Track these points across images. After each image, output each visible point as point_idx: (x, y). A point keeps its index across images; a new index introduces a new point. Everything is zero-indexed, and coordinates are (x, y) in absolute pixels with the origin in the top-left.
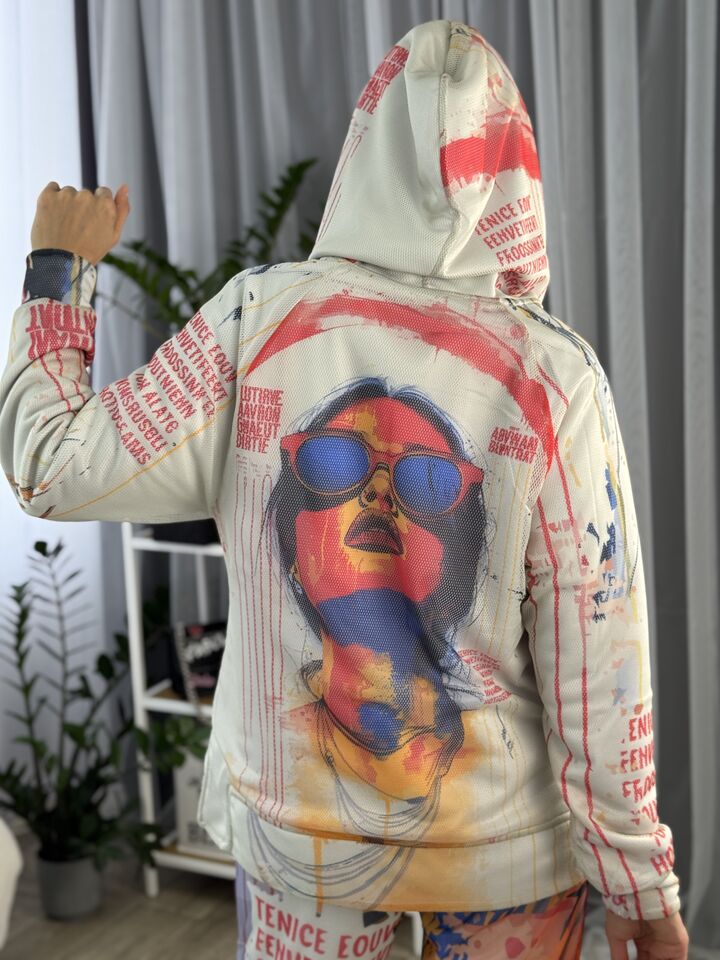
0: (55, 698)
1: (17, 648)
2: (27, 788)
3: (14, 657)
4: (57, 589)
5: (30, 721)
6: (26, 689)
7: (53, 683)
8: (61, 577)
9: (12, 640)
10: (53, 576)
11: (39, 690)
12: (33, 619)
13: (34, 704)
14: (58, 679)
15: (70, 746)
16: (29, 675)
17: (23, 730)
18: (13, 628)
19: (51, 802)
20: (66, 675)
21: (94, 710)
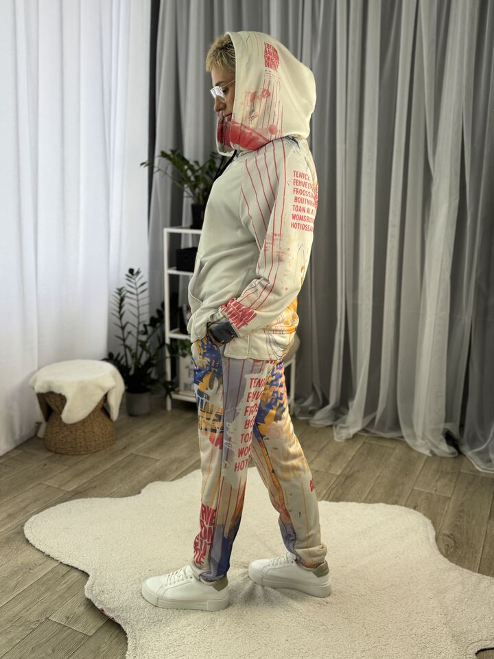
0: (134, 332)
1: (119, 312)
2: (123, 365)
3: (118, 315)
4: (137, 289)
5: (124, 340)
6: (123, 328)
7: (134, 326)
8: (138, 284)
9: (118, 309)
10: (135, 284)
11: (128, 328)
12: (126, 300)
13: (126, 334)
14: (136, 324)
15: (140, 349)
16: (124, 323)
17: (122, 342)
18: (118, 305)
19: (132, 372)
20: (139, 323)
21: (148, 339)
